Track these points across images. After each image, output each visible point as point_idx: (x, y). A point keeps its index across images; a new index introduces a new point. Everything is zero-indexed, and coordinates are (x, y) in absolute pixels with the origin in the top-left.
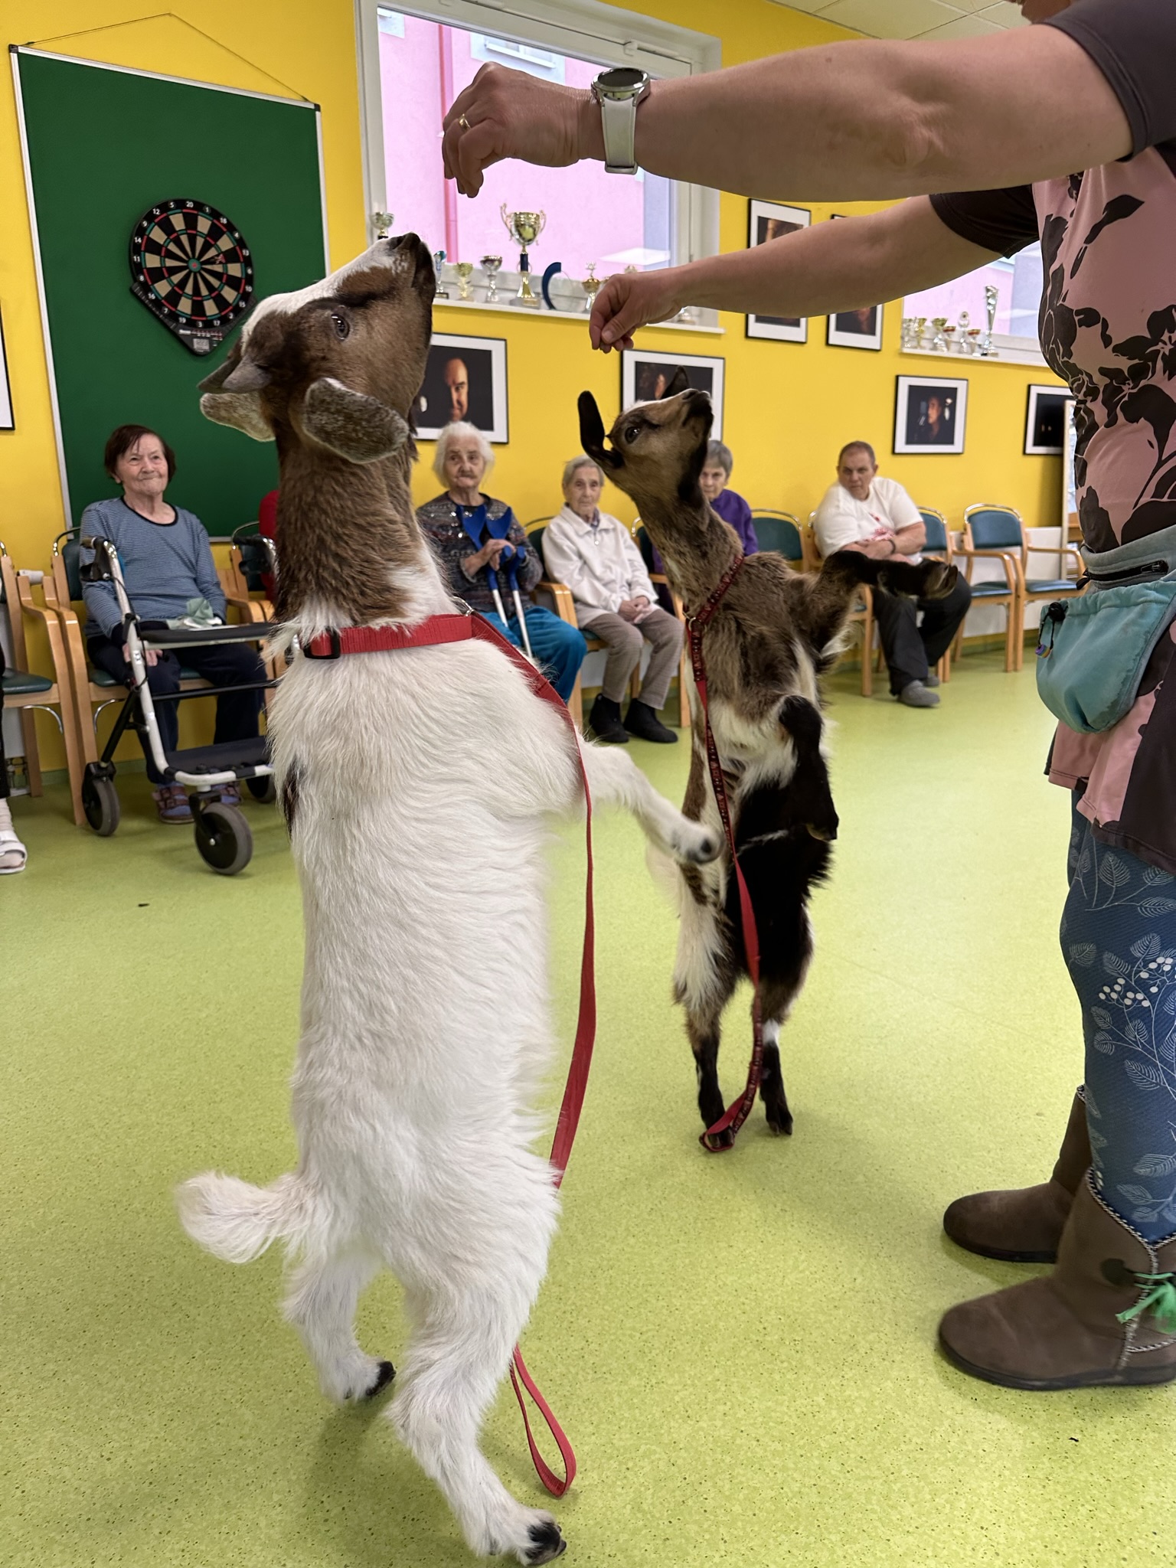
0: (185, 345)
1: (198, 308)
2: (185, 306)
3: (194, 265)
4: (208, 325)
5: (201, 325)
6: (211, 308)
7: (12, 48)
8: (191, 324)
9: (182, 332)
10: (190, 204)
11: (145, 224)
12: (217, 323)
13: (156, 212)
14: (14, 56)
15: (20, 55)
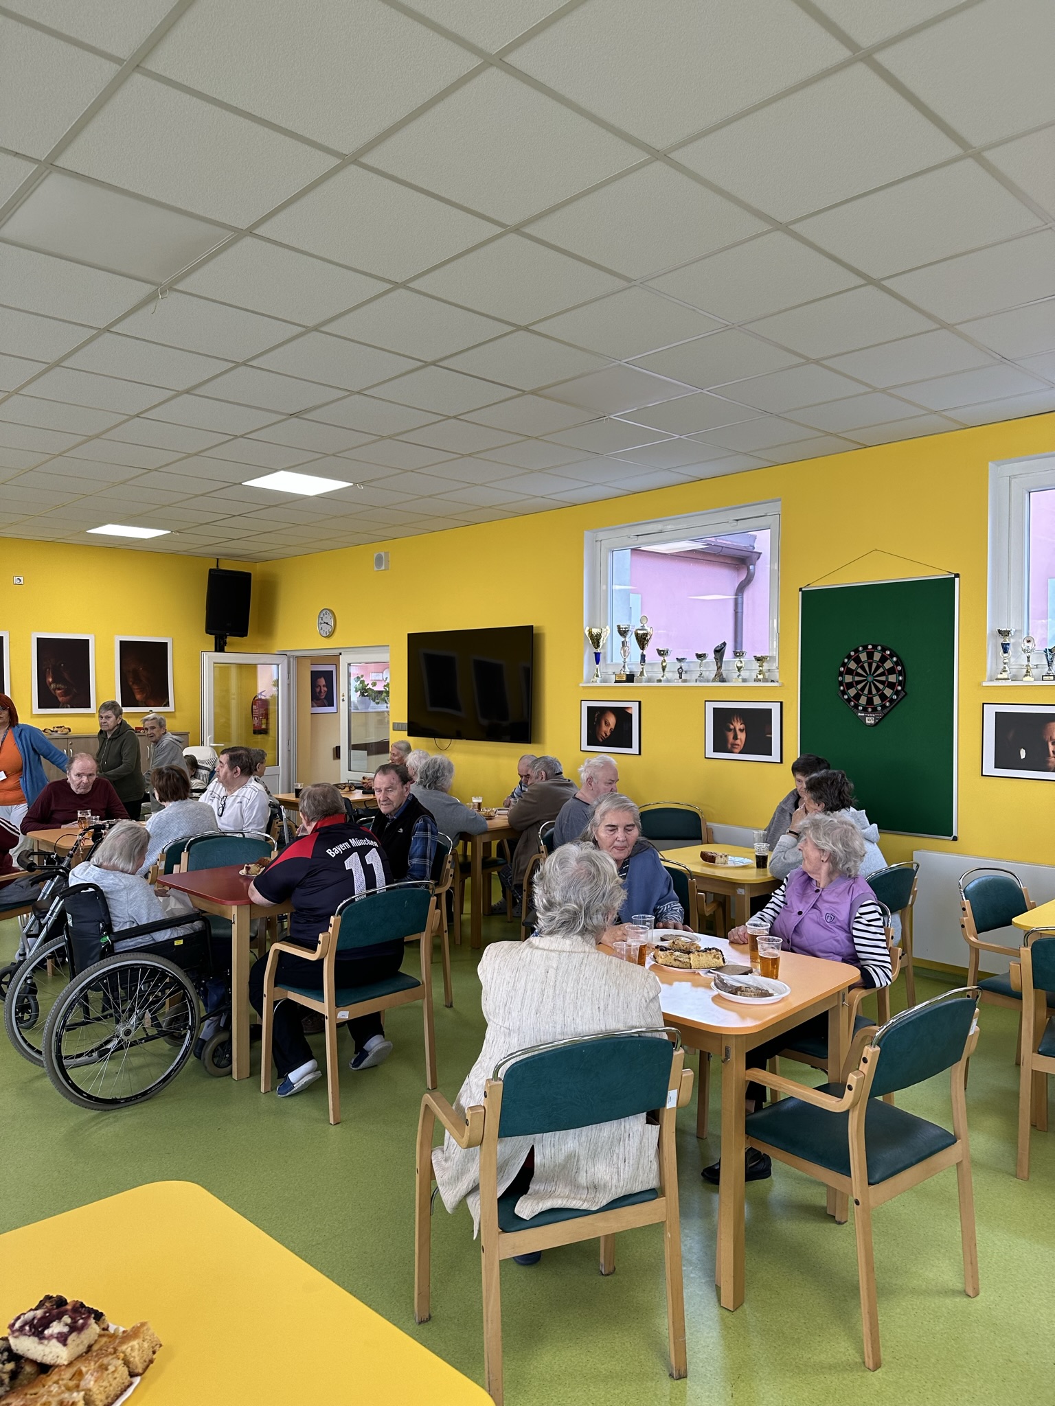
0: (863, 720)
1: (870, 701)
2: (863, 700)
3: (870, 679)
4: (874, 710)
5: (870, 710)
6: (877, 700)
7: (801, 589)
8: (865, 710)
9: (859, 714)
10: (870, 647)
11: (846, 660)
12: (879, 708)
13: (852, 653)
14: (801, 592)
15: (802, 591)
